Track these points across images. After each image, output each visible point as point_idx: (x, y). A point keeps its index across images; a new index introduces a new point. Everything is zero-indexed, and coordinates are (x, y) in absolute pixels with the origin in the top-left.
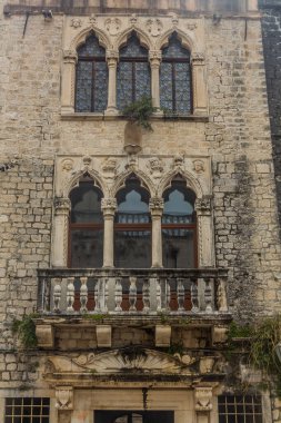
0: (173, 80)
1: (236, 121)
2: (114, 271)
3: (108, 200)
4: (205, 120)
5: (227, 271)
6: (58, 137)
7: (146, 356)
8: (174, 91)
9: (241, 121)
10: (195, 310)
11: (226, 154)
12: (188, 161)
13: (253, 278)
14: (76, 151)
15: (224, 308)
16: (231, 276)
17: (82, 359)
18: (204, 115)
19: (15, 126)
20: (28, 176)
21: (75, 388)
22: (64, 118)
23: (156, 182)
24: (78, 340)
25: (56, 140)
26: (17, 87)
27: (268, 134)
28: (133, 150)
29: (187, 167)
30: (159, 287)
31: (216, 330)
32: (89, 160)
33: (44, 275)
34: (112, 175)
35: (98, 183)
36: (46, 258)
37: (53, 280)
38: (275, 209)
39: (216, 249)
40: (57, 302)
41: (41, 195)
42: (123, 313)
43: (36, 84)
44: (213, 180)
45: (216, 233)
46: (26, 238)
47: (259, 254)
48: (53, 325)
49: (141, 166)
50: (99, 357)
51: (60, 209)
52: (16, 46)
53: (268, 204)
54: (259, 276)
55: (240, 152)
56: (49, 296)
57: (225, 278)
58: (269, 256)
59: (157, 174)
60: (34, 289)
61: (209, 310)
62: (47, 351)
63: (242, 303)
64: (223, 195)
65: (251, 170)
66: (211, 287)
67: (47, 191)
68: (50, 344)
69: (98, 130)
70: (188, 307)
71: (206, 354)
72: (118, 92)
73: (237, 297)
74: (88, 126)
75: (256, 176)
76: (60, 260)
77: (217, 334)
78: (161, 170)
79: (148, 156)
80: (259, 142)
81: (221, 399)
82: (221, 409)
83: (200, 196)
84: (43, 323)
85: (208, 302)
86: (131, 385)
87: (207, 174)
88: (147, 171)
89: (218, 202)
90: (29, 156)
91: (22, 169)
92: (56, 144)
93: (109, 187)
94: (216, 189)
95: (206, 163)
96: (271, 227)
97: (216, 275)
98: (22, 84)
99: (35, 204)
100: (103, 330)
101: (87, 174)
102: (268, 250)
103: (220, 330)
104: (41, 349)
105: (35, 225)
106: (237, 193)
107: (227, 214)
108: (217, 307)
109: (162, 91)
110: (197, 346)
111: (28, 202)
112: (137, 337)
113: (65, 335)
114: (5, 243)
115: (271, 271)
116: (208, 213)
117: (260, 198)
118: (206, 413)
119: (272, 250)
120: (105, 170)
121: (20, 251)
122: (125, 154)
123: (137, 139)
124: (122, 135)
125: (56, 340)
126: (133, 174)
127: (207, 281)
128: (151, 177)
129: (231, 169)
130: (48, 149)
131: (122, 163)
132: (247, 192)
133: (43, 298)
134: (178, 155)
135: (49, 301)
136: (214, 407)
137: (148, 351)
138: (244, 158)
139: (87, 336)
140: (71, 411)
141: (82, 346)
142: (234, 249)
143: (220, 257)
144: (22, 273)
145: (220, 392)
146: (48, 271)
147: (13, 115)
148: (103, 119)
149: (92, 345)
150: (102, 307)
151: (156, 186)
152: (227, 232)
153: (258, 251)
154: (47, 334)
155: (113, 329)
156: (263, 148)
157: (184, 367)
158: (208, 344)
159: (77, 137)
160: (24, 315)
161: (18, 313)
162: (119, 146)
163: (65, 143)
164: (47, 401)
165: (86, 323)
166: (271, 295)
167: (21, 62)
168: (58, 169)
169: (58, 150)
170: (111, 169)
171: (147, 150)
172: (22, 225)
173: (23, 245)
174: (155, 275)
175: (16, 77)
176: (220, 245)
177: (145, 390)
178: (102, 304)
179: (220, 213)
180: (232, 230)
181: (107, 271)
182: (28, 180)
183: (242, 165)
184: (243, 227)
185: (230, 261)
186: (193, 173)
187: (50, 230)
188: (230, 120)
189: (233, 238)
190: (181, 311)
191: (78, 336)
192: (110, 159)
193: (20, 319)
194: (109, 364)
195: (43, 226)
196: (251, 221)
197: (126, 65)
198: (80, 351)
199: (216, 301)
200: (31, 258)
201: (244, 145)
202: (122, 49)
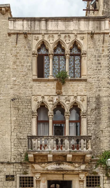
0: (74, 64)
1: (97, 80)
2: (53, 137)
3: (50, 111)
4: (85, 80)
5: (91, 136)
6: (32, 88)
7: (63, 164)
8: (74, 69)
9: (99, 80)
10: (80, 149)
12: (79, 97)
13: (100, 139)
14: (38, 93)
15: (90, 149)
16: (92, 138)
17: (43, 165)
18: (85, 78)
19: (16, 83)
20: (22, 103)
21: (41, 174)
22: (34, 80)
23: (67, 105)
25: (31, 89)
26: (15, 67)
28: (59, 94)
29: (79, 99)
30: (68, 142)
32: (44, 97)
33: (30, 138)
34: (52, 103)
35: (47, 106)
36: (30, 132)
37: (33, 140)
38: (109, 115)
39: (87, 130)
40: (34, 147)
41: (27, 110)
42: (56, 150)
43: (22, 66)
44: (87, 104)
45: (87, 124)
46: (23, 125)
47: (102, 131)
48: (34, 154)
50: (48, 164)
51: (34, 115)
52: (14, 49)
53: (106, 113)
54: (102, 138)
55: (98, 93)
56: (32, 145)
57: (90, 139)
58: (105, 132)
59: (68, 102)
60: (27, 143)
61: (85, 149)
63: (95, 148)
64: (90, 110)
65: (101, 100)
66: (85, 142)
67: (29, 109)
68: (33, 160)
69: (46, 85)
70: (78, 149)
71: (83, 164)
72: (53, 69)
73: (94, 146)
74: (42, 84)
75: (103, 102)
76: (34, 134)
77: (87, 157)
78: (69, 101)
79: (64, 96)
80: (105, 89)
81: (87, 177)
82: (87, 180)
83: (82, 110)
84: (30, 153)
85: (84, 147)
86: (59, 173)
87: (85, 102)
88: (64, 101)
89: (89, 113)
90: (22, 95)
91: (20, 100)
92: (31, 91)
93: (50, 107)
94: (88, 108)
95: (85, 98)
96: (107, 121)
97: (87, 138)
98: (17, 66)
99: (25, 113)
100: (50, 156)
101: (43, 103)
102: (105, 129)
104: (30, 162)
105: (25, 121)
106: (96, 109)
107: (91, 117)
108: (87, 149)
109: (70, 68)
110: (80, 161)
111: (22, 112)
112: (61, 159)
113: (37, 158)
114: (16, 127)
115: (106, 137)
116: (85, 117)
117: (104, 110)
118: (83, 181)
119: (107, 129)
120: (49, 101)
121: (21, 130)
122: (56, 95)
123: (61, 89)
124: (55, 87)
125: (35, 159)
126: (59, 103)
127: (84, 140)
128: (66, 103)
129: (94, 100)
130: (28, 92)
131: (55, 98)
132: (99, 108)
134: (75, 95)
135: (32, 147)
136: (85, 179)
137: (64, 163)
138: (99, 95)
139: (44, 158)
140: (40, 180)
141: (43, 161)
142: (93, 129)
143: (89, 132)
144: (22, 138)
145: (87, 175)
146: (31, 136)
147: (15, 79)
148: (48, 80)
149: (46, 161)
151: (67, 108)
152: (92, 123)
153: (102, 130)
154: (32, 157)
155: (53, 156)
156: (106, 91)
157: (76, 167)
158: (84, 160)
159: (39, 88)
160: (24, 151)
162: (54, 92)
163: (34, 90)
164: (32, 178)
165: (44, 153)
166: (105, 145)
167: (16, 56)
168: (33, 100)
169: (32, 93)
171: (64, 94)
172: (21, 121)
173: (22, 128)
174: (67, 138)
175: (15, 63)
176: (89, 128)
177: (63, 174)
178: (50, 148)
179: (89, 117)
180: (93, 122)
181: (51, 137)
182: (22, 104)
183: (98, 98)
184: (97, 121)
185: (92, 134)
186: (80, 102)
187: (31, 123)
188: (95, 80)
189: (93, 126)
190: (75, 150)
191: (42, 158)
192: (51, 97)
193: (22, 152)
194: (52, 167)
195: (28, 121)
196: (100, 119)
197: (56, 58)
198: (42, 163)
199: (87, 147)
200: (25, 132)
201: (100, 90)
202: (55, 50)
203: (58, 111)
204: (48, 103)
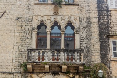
1: (87, 5)
2: (50, 50)
3: (49, 28)
4: (78, 5)
5: (83, 50)
6: (34, 10)
7: (59, 74)
9: (89, 5)
10: (74, 61)
11: (84, 15)
12: (73, 17)
13: (91, 52)
14: (39, 14)
15: (82, 61)
16: (85, 51)
17: (41, 75)
18: (77, 3)
19: (21, 6)
20: (25, 21)
22: (35, 4)
23: (63, 23)
24: (39, 70)
25: (33, 11)
27: (97, 9)
28: (56, 14)
29: (72, 19)
30: (63, 54)
31: (80, 67)
32: (43, 17)
33: (29, 50)
34: (50, 21)
35: (45, 24)
36: (30, 46)
37: (32, 52)
38: (98, 32)
39: (80, 44)
40: (33, 58)
41: (29, 27)
42: (53, 62)
44: (80, 23)
45: (80, 38)
46: (24, 40)
47: (93, 45)
48: (32, 65)
49: (58, 19)
50: (45, 75)
51: (34, 31)
53: (96, 30)
54: (93, 52)
55: (88, 15)
56: (31, 57)
57: (83, 52)
58: (96, 46)
59: (63, 21)
60: (27, 55)
61: (78, 61)
62: (30, 73)
63: (88, 59)
64: (83, 27)
65: (91, 20)
66: (79, 54)
67: (30, 26)
68: (31, 71)
69: (46, 8)
70: (72, 61)
71: (77, 74)
73: (86, 58)
74: (43, 6)
75: (93, 22)
76: (34, 46)
77: (80, 68)
78: (64, 20)
79: (60, 16)
80: (94, 12)
83: (76, 28)
84: (29, 65)
85: (78, 59)
87: (78, 21)
88: (60, 20)
89: (81, 30)
90: (25, 15)
91: (23, 19)
93: (49, 25)
94: (81, 26)
95: (78, 18)
96: (97, 37)
97: (80, 51)
99: (27, 29)
100: (47, 67)
101: (42, 21)
102: (96, 44)
103: (81, 67)
104: (29, 72)
105: (27, 36)
106: (87, 27)
107: (84, 33)
108: (80, 60)
110: (74, 72)
111: (25, 29)
112: (57, 69)
113: (36, 68)
114: (18, 41)
115: (96, 50)
116: (78, 33)
117: (94, 28)
119: (97, 44)
120: (48, 20)
121: (22, 43)
122: (54, 15)
123: (57, 11)
124: (53, 9)
125: (33, 70)
126: (56, 21)
127: (78, 53)
128: (61, 22)
129: (85, 20)
130: (31, 13)
131: (53, 17)
132: (90, 27)
133: (29, 57)
134: (69, 15)
135: (31, 58)
137: (60, 73)
138: (89, 16)
139: (42, 69)
141: (40, 71)
142: (86, 43)
143: (82, 46)
144: (23, 50)
146: (30, 49)
147: (20, 3)
148: (47, 4)
149: (44, 71)
150: (46, 60)
151: (63, 24)
153: (93, 44)
154: (30, 68)
155: (50, 67)
156: (95, 14)
158: (77, 71)
159: (39, 10)
160: (24, 62)
161: (22, 62)
162: (52, 13)
163: (36, 11)
165: (42, 65)
166: (97, 57)
168: (34, 19)
169: (34, 14)
170: (50, 19)
171: (60, 14)
172: (23, 36)
173: (23, 42)
174: (62, 51)
176: (81, 42)
178: (47, 59)
179: (82, 33)
180: (85, 38)
181: (48, 50)
182: (25, 22)
183: (89, 19)
184: (88, 37)
185: (84, 47)
186: (74, 21)
187: (31, 37)
188: (85, 5)
189: (85, 40)
190: (70, 61)
191: (39, 68)
192: (49, 16)
193: (22, 63)
195: (29, 36)
196: (91, 35)
198: (40, 73)
199: (80, 59)
200: (25, 46)
201: (89, 13)
203: (56, 26)
204: (47, 21)
